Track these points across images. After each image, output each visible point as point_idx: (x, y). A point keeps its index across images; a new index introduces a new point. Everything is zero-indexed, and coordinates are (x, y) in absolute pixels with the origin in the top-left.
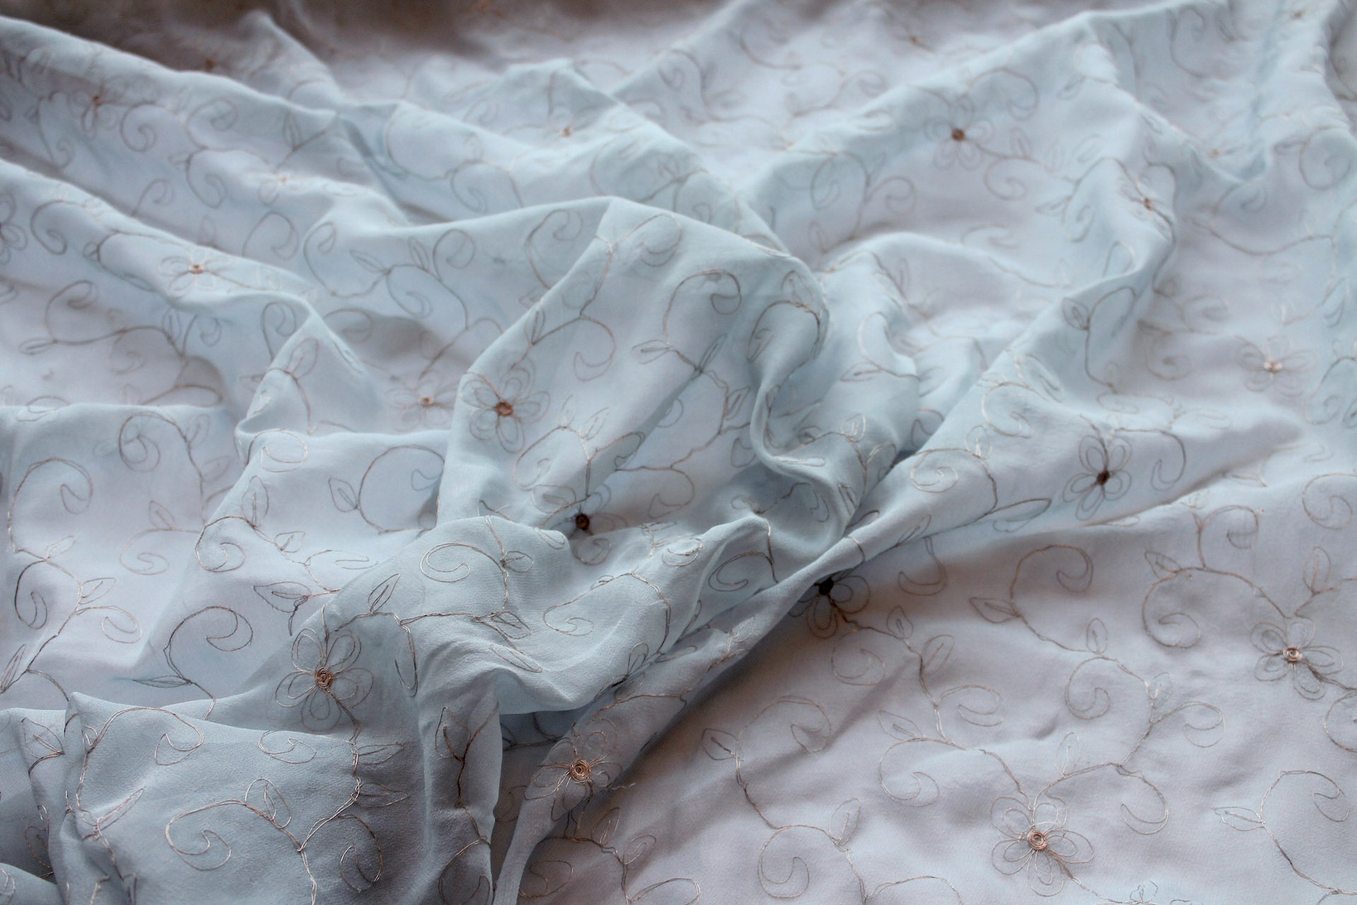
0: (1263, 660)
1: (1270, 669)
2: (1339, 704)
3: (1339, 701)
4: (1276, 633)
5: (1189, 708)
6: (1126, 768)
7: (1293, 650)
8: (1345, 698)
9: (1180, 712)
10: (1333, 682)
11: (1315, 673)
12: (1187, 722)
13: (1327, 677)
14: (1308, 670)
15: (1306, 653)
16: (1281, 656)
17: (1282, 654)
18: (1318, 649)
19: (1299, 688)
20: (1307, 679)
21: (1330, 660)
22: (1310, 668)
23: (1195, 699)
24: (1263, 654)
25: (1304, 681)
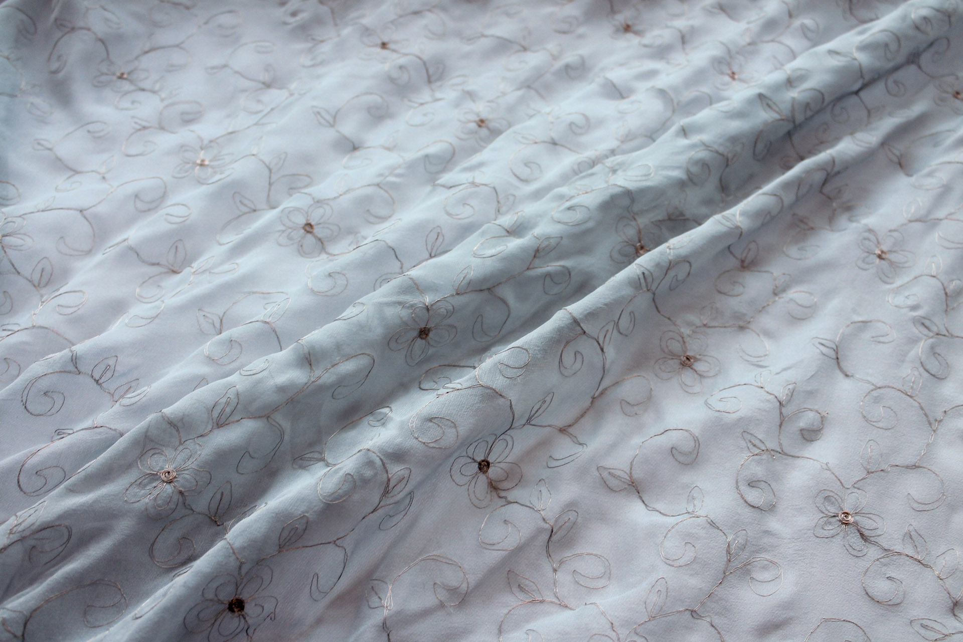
0: (822, 520)
1: (826, 528)
2: (877, 562)
3: (878, 560)
4: (835, 498)
5: (756, 563)
6: (698, 612)
7: (847, 514)
8: (883, 557)
9: (749, 567)
10: (875, 544)
11: (862, 535)
12: (752, 576)
13: (871, 539)
14: (856, 531)
15: (858, 518)
16: (837, 518)
17: (838, 516)
18: (867, 516)
19: (847, 546)
20: (855, 539)
21: (874, 525)
22: (859, 531)
23: (761, 556)
24: (822, 515)
25: (853, 540)
